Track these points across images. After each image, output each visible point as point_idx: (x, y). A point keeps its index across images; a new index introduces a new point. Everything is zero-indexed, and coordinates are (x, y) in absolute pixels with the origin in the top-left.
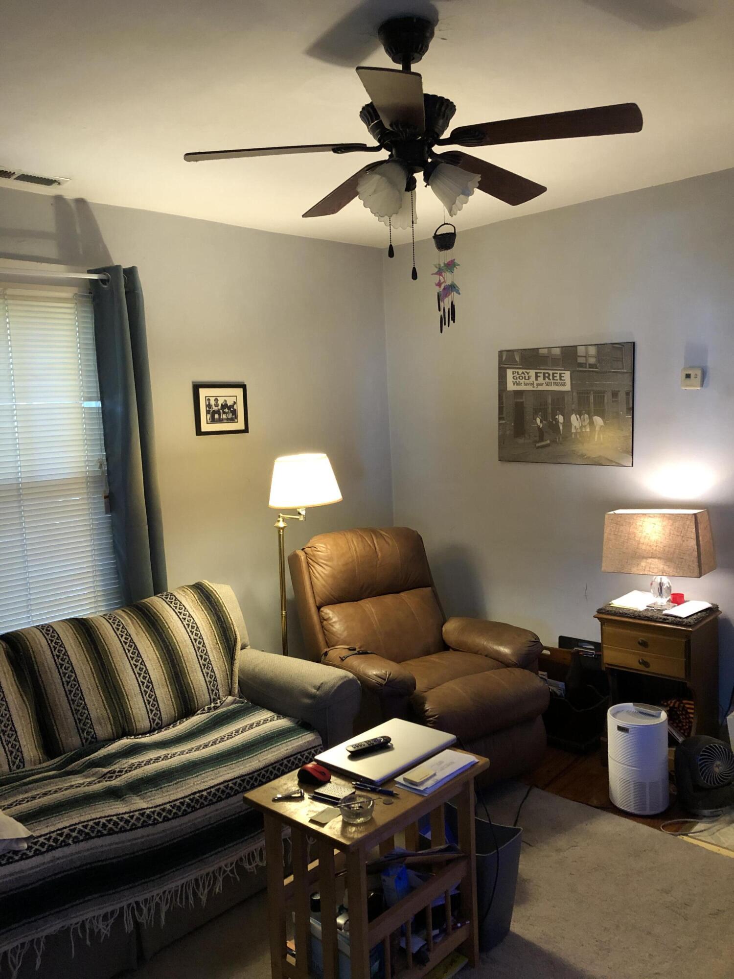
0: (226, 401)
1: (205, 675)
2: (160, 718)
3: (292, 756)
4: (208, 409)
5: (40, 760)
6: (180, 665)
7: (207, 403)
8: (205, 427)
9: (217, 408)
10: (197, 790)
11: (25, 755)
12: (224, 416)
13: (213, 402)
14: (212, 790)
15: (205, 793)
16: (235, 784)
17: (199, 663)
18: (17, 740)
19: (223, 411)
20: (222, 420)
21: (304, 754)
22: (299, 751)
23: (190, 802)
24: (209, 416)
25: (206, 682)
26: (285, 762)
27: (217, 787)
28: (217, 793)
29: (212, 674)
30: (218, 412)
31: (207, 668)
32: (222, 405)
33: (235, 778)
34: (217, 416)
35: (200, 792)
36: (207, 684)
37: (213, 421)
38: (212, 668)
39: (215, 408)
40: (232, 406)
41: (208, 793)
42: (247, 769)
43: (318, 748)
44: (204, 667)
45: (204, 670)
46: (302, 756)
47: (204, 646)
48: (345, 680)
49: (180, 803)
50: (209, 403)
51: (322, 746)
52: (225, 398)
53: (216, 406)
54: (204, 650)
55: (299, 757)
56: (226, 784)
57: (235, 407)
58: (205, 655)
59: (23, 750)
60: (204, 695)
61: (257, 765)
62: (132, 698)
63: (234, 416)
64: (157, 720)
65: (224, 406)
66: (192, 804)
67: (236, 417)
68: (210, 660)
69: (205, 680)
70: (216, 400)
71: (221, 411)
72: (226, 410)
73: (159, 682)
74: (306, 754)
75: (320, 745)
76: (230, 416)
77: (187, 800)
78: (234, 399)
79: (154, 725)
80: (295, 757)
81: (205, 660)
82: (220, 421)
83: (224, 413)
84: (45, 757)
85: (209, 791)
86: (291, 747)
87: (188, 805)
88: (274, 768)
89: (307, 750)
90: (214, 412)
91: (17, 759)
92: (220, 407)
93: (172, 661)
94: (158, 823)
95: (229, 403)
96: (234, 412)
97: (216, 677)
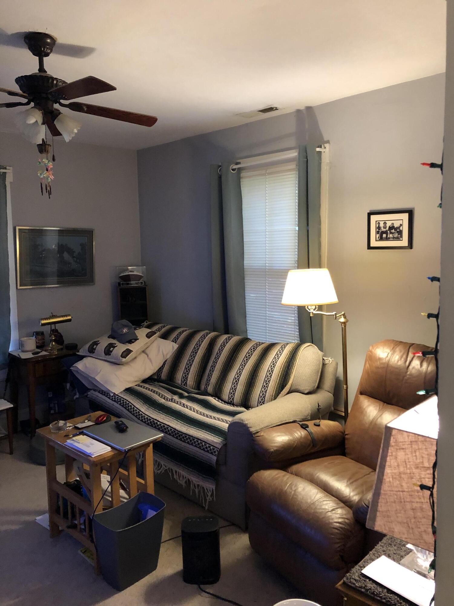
0: (393, 224)
1: (262, 391)
2: (233, 399)
3: (200, 440)
4: (377, 230)
5: (193, 388)
6: (255, 380)
7: (377, 226)
8: (373, 243)
9: (385, 229)
10: (158, 420)
11: (188, 382)
12: (391, 236)
13: (382, 225)
14: (162, 424)
15: (159, 423)
16: (171, 430)
17: (263, 384)
18: (188, 374)
19: (390, 232)
20: (389, 238)
21: (206, 445)
22: (205, 441)
23: (152, 421)
24: (378, 236)
25: (259, 395)
26: (196, 440)
27: (164, 425)
28: (163, 427)
29: (265, 393)
30: (386, 232)
31: (264, 389)
32: (389, 227)
33: (172, 428)
34: (384, 236)
35: (158, 421)
36: (259, 397)
37: (381, 239)
38: (267, 390)
39: (383, 229)
40: (399, 228)
41: (160, 424)
42: (180, 428)
43: (216, 448)
44: (264, 388)
45: (262, 389)
46: (205, 445)
47: (271, 377)
48: (242, 422)
49: (150, 419)
50: (379, 226)
51: (218, 449)
52: (393, 222)
53: (385, 228)
54: (269, 379)
55: (203, 444)
56: (168, 427)
57: (401, 228)
58: (268, 381)
59: (188, 379)
60: (255, 401)
61: (185, 430)
62: (228, 383)
63: (399, 236)
64: (231, 399)
65: (391, 228)
66: (152, 423)
67: (401, 237)
68: (268, 385)
69: (260, 394)
70: (385, 223)
71: (389, 232)
72: (393, 231)
73: (242, 382)
74: (208, 445)
75: (218, 448)
76: (396, 235)
77: (152, 420)
78: (401, 222)
79: (229, 401)
80: (202, 442)
81: (267, 384)
82: (387, 239)
83: (391, 233)
84: (196, 388)
85: (161, 423)
86: (204, 436)
87: (151, 422)
88: (189, 438)
89: (209, 444)
90: (383, 233)
91: (184, 381)
92: (387, 229)
93: (253, 376)
94: (139, 419)
95: (396, 225)
96: (400, 233)
97: (265, 396)
